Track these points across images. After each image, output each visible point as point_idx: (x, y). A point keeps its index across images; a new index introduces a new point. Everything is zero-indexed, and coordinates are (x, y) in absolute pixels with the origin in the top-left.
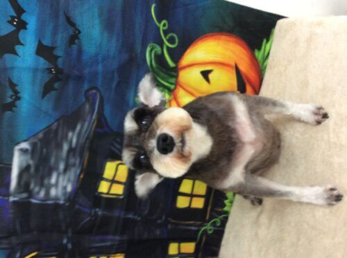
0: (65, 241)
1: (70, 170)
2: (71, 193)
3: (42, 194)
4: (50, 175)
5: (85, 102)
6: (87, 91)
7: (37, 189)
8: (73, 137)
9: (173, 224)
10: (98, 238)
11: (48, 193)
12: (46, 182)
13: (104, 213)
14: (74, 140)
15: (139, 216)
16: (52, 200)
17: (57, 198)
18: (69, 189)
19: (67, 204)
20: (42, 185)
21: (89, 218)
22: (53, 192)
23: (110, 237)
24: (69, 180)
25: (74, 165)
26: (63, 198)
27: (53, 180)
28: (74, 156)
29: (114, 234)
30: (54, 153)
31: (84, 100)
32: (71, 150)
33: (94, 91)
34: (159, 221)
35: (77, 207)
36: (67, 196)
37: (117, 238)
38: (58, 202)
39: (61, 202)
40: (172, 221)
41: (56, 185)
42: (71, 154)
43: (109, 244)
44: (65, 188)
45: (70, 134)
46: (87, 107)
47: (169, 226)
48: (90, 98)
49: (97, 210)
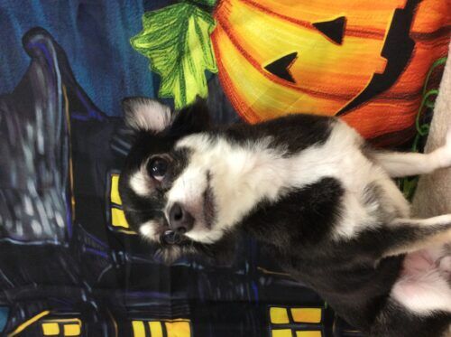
0: (84, 298)
1: (49, 193)
2: (65, 229)
3: (20, 231)
4: (20, 202)
5: (32, 61)
6: (25, 40)
7: (9, 224)
8: (37, 135)
9: (267, 276)
10: (135, 295)
11: (28, 229)
12: (18, 212)
13: (135, 258)
14: (41, 140)
15: (198, 264)
16: (39, 240)
17: (45, 237)
18: (61, 222)
19: (67, 246)
20: (14, 219)
21: (110, 266)
22: (36, 228)
23: (157, 294)
24: (54, 209)
25: (53, 184)
26: (56, 236)
27: (29, 210)
28: (48, 167)
29: (162, 290)
30: (13, 165)
31: (28, 59)
32: (38, 158)
33: (39, 37)
34: (240, 272)
35: (84, 249)
36: (62, 234)
37: (167, 296)
38: (49, 242)
39: (56, 243)
40: (265, 271)
41: (37, 216)
42: (43, 166)
43: (156, 303)
44: (53, 221)
45: (30, 129)
46: (39, 72)
47: (262, 281)
48: (38, 53)
49: (121, 253)
